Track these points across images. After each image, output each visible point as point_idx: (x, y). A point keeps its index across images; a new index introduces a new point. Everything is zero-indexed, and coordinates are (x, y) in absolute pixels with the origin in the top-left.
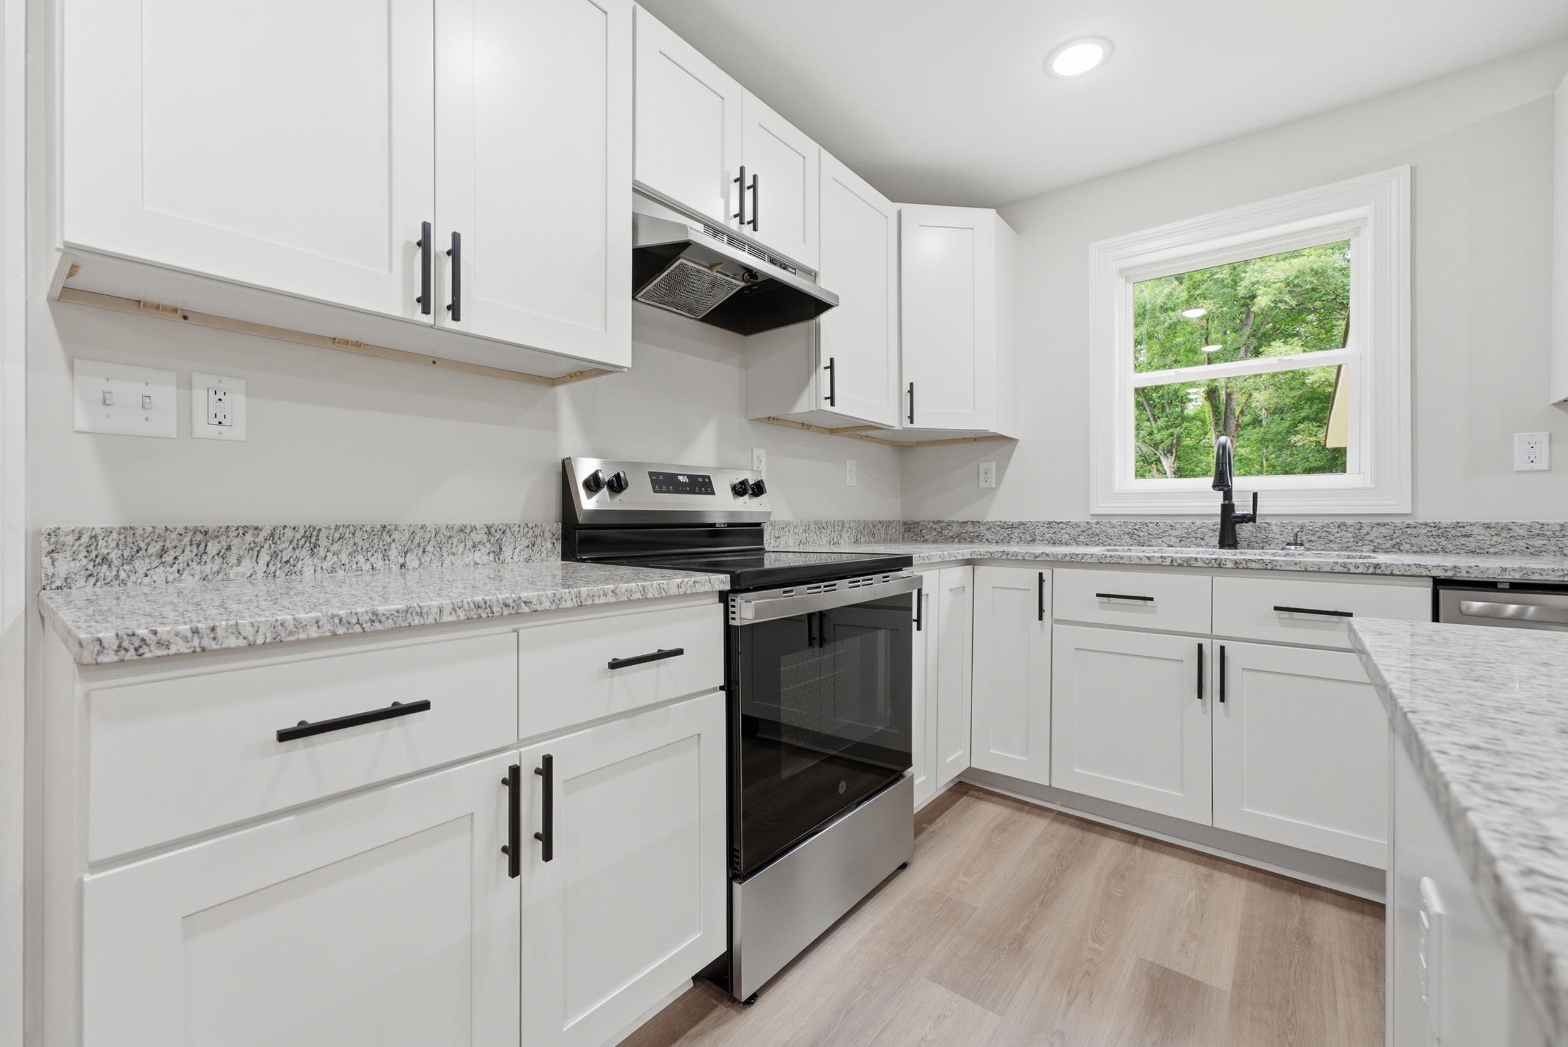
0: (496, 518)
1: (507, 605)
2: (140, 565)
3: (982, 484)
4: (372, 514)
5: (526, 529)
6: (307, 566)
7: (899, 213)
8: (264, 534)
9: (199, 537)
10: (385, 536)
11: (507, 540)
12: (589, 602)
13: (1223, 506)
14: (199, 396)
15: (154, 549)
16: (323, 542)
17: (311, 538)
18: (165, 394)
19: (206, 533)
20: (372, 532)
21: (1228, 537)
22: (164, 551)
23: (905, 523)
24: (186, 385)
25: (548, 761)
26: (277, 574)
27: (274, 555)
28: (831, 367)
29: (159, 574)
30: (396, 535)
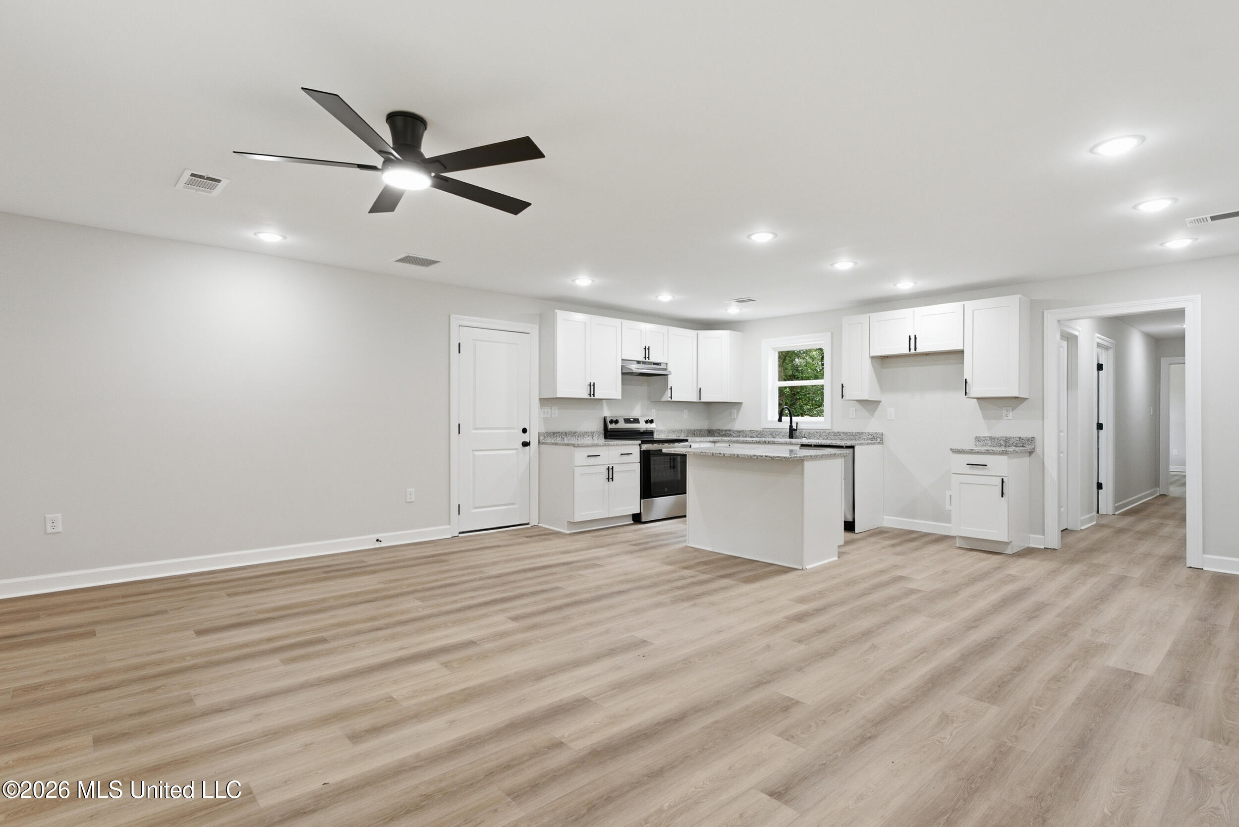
0: (593, 430)
3: (732, 417)
5: (599, 432)
6: (566, 438)
7: (697, 334)
8: (560, 433)
9: (554, 434)
11: (595, 433)
13: (790, 426)
14: (553, 411)
16: (567, 435)
18: (549, 410)
20: (574, 433)
21: (791, 436)
22: (550, 436)
23: (708, 430)
24: (551, 409)
25: (613, 467)
28: (671, 389)
30: (577, 434)
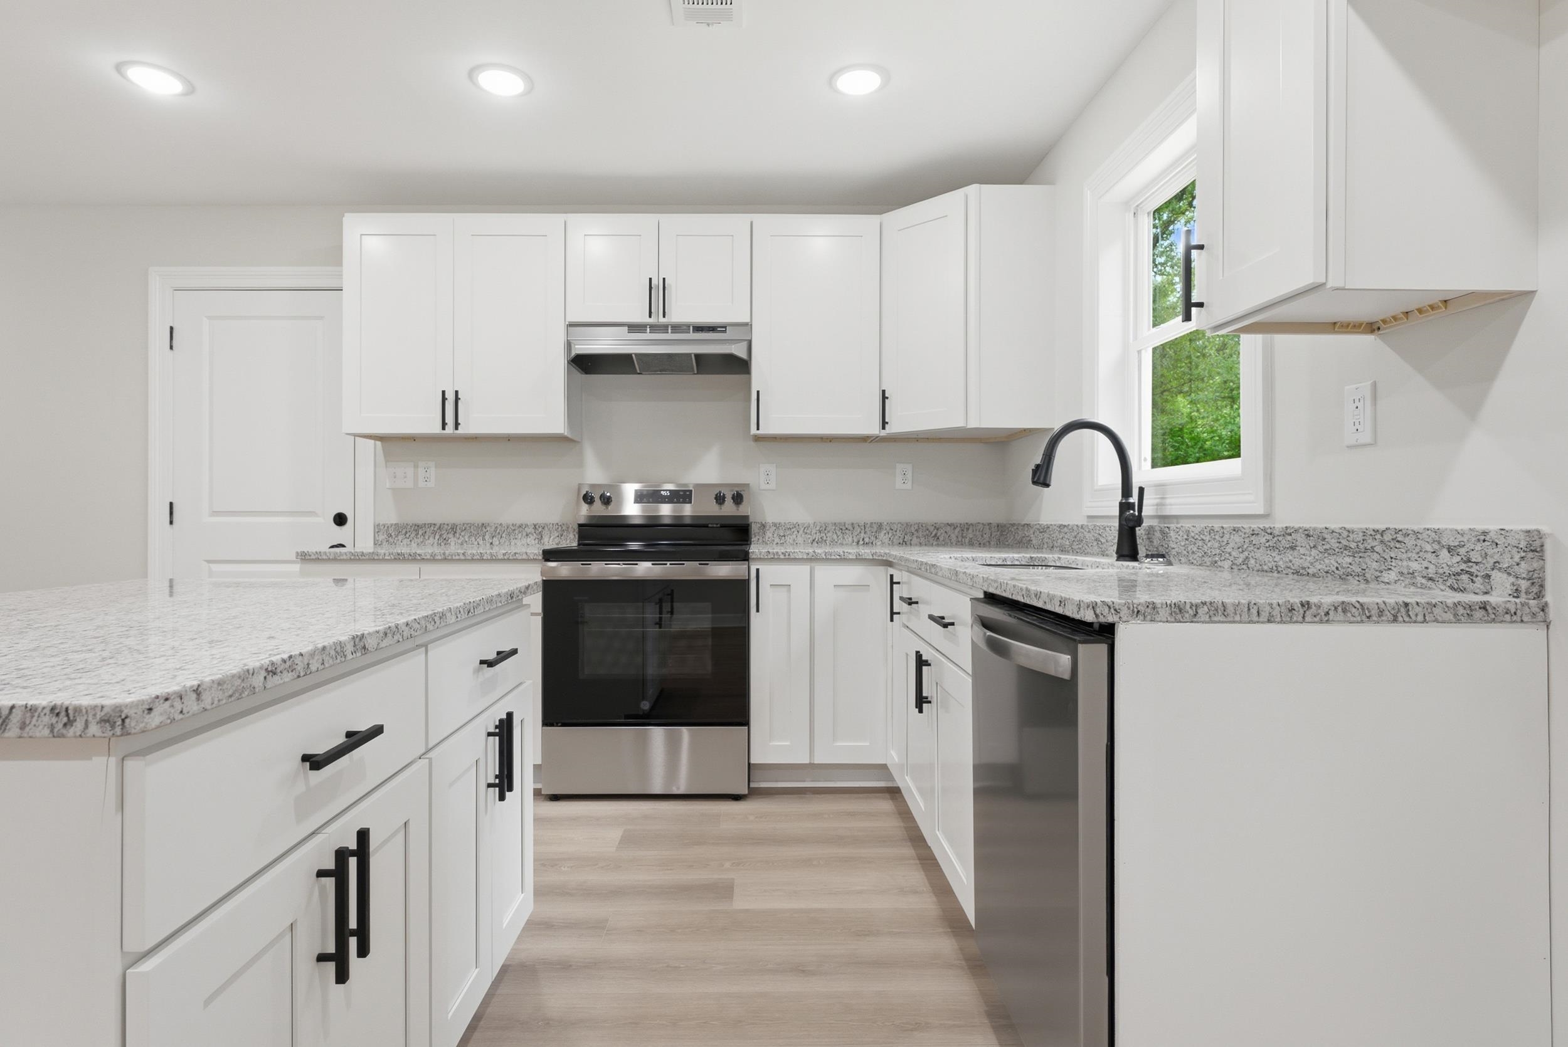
0: (540, 520)
1: (411, 555)
2: (400, 538)
4: (478, 519)
5: (557, 526)
6: (452, 540)
8: (437, 527)
9: (416, 527)
10: (483, 528)
11: (546, 532)
12: (450, 558)
14: (421, 471)
15: (404, 532)
16: (458, 531)
17: (454, 529)
18: (410, 471)
19: (418, 526)
20: (478, 527)
21: (1124, 546)
22: (406, 532)
24: (416, 467)
26: (442, 544)
27: (441, 536)
28: (761, 401)
29: (406, 541)
30: (488, 529)
